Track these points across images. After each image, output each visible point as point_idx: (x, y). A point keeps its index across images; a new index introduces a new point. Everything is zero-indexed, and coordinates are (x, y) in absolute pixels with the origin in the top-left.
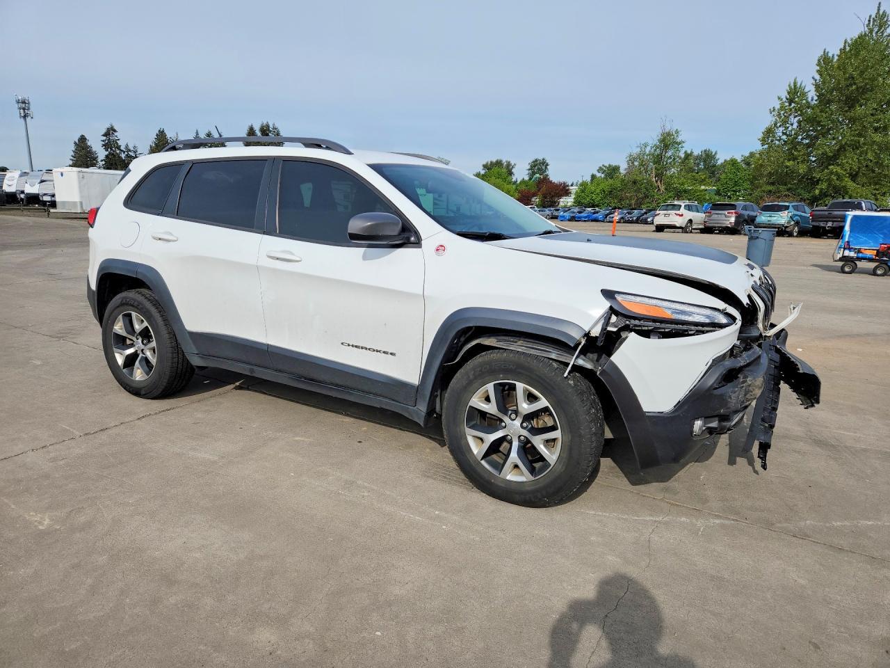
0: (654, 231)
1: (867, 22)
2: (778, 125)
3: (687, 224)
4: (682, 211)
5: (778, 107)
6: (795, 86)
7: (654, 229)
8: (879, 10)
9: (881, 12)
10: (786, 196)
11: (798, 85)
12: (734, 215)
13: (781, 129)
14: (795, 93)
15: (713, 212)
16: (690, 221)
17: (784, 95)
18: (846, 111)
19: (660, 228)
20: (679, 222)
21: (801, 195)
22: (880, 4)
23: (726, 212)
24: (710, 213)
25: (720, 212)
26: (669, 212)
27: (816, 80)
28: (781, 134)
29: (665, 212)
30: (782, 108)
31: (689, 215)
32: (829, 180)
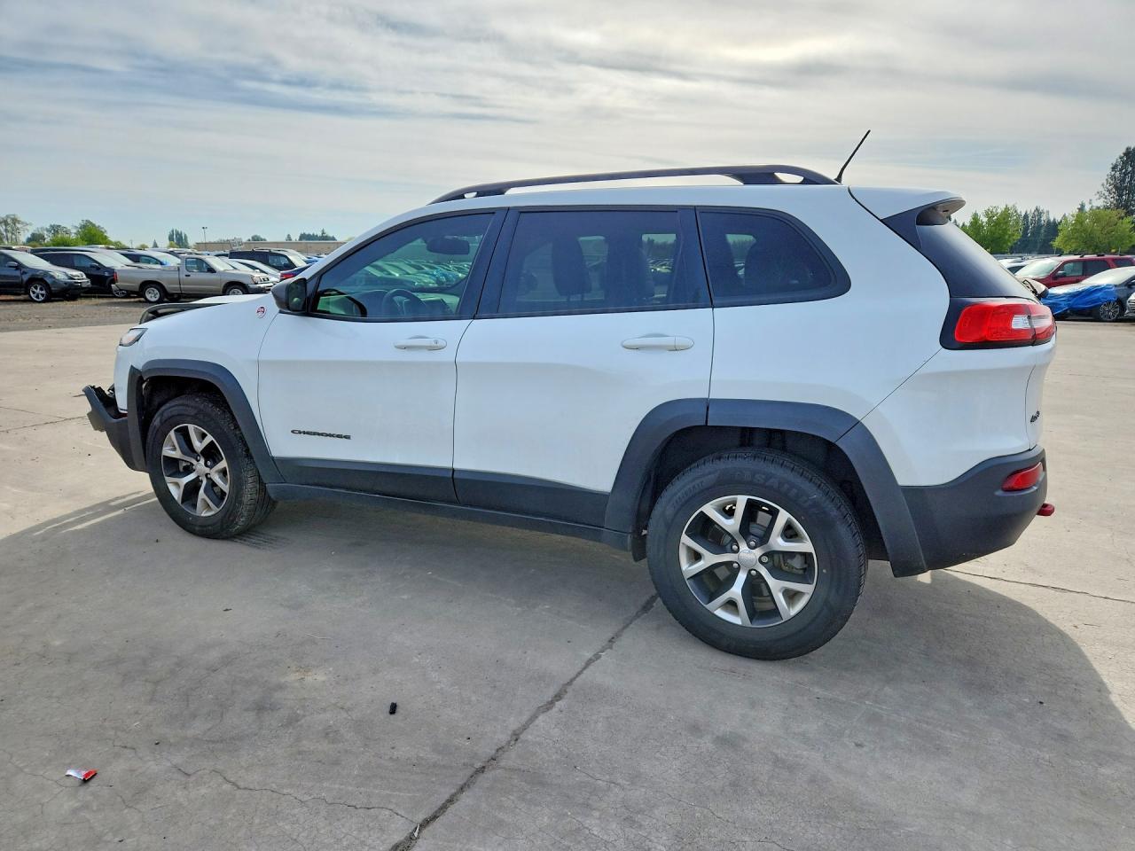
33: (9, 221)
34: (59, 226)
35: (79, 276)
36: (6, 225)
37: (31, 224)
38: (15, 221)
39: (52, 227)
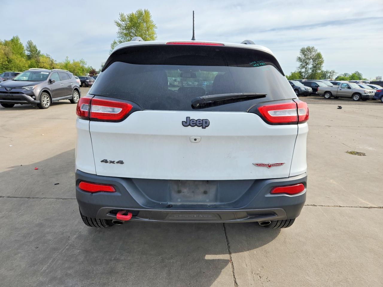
33: (332, 72)
34: (347, 73)
35: (310, 89)
36: (330, 74)
37: (338, 73)
38: (333, 72)
39: (345, 74)
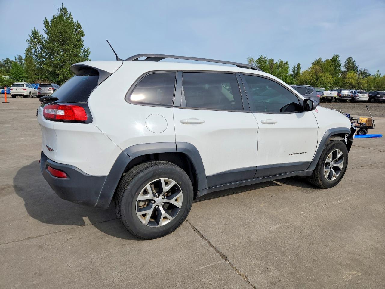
0: (11, 98)
1: (59, 10)
2: (32, 48)
3: (29, 93)
4: (25, 87)
5: (29, 40)
6: (35, 31)
7: (11, 96)
8: (63, 6)
9: (64, 7)
10: (46, 80)
11: (36, 31)
12: (52, 89)
13: (34, 50)
14: (35, 35)
15: (42, 88)
16: (30, 92)
17: (31, 34)
18: (62, 46)
19: (14, 96)
20: (26, 93)
21: (52, 80)
22: (62, 3)
23: (48, 88)
24: (40, 88)
25: (45, 88)
26: (19, 88)
27: (45, 31)
28: (34, 52)
29: (16, 88)
30: (32, 40)
31: (29, 89)
32: (63, 74)
